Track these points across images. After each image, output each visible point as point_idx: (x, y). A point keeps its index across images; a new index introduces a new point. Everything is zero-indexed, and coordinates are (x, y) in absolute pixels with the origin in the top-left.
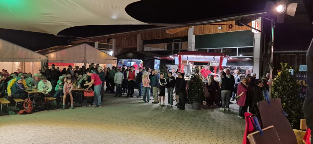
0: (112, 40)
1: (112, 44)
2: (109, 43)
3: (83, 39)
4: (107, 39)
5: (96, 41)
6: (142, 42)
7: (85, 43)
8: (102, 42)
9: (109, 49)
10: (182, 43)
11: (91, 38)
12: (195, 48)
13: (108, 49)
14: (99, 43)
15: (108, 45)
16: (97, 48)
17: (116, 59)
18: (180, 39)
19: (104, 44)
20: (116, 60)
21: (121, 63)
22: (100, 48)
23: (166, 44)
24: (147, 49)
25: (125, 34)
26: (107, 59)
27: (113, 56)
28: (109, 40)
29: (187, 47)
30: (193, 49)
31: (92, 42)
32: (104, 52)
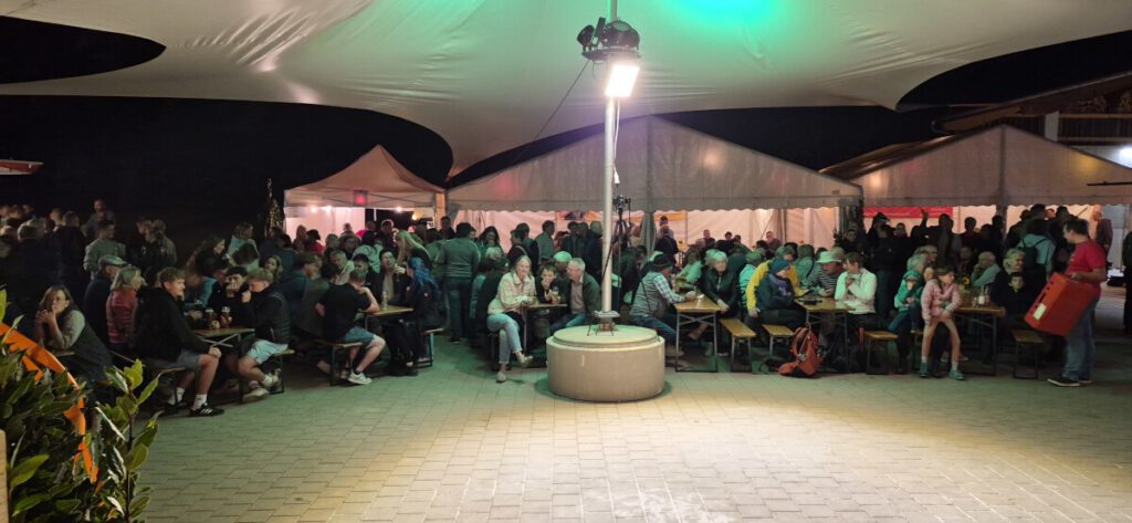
2: (1116, 112)
3: (994, 110)
4: (1106, 97)
5: (1051, 111)
7: (1004, 126)
8: (1079, 112)
9: (1119, 140)
11: (1031, 102)
13: (1108, 139)
14: (1063, 116)
15: (1110, 119)
16: (1055, 138)
19: (1090, 120)
22: (1070, 139)
26: (1105, 184)
28: (1113, 98)
31: (1032, 116)
32: (1091, 152)
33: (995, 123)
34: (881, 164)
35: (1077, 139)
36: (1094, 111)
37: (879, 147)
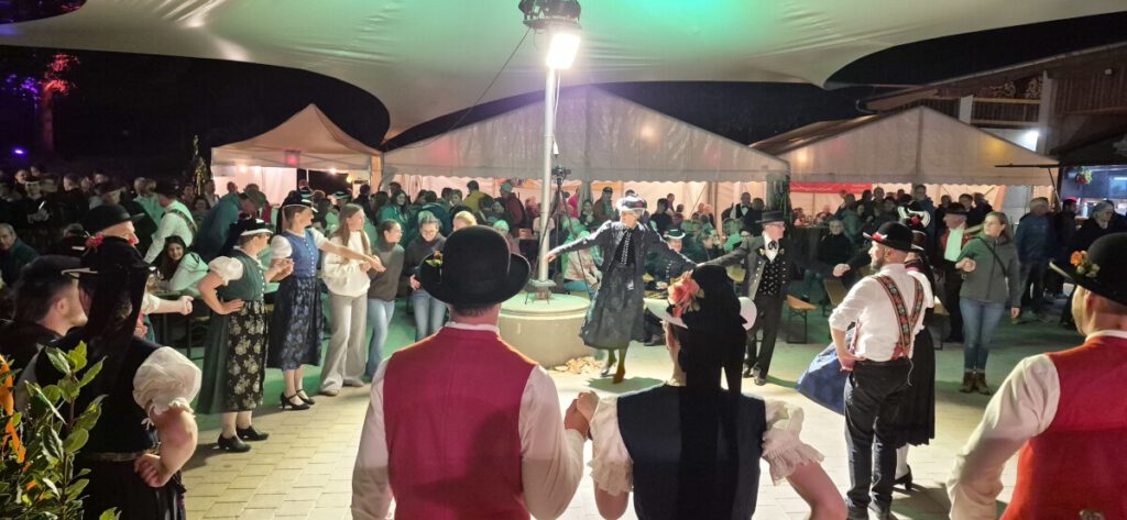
0: (1040, 83)
1: (1038, 98)
2: (1024, 98)
3: (915, 91)
4: (1016, 83)
5: (966, 95)
7: (922, 107)
8: (991, 97)
9: (1024, 123)
11: (949, 85)
13: (1015, 123)
14: (976, 99)
15: (1018, 104)
16: (968, 121)
17: (1056, 163)
19: (999, 104)
20: (1055, 172)
21: (1080, 180)
22: (982, 121)
25: (1109, 50)
26: (1011, 166)
27: (1037, 152)
28: (1022, 85)
31: (949, 98)
32: (999, 135)
33: (914, 105)
34: (807, 140)
35: (988, 122)
36: (1003, 96)
37: (807, 124)
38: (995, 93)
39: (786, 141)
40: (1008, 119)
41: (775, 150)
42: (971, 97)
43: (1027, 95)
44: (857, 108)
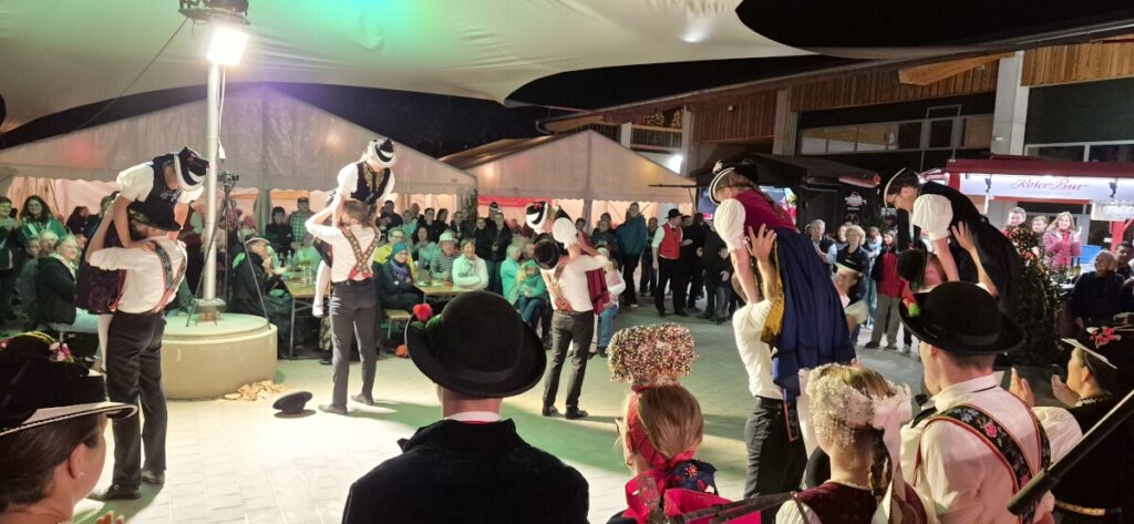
0: (681, 114)
1: (681, 127)
2: (670, 127)
3: (586, 116)
4: (664, 113)
5: (625, 122)
6: (794, 119)
7: (590, 131)
8: (645, 124)
9: (670, 149)
10: (965, 121)
11: (611, 112)
12: (1026, 142)
13: (664, 149)
14: (634, 126)
15: (666, 132)
16: (628, 145)
17: (695, 184)
18: (960, 106)
19: (652, 132)
20: (694, 191)
22: (640, 146)
23: (895, 126)
24: (813, 145)
25: (729, 90)
26: (661, 186)
27: (681, 175)
28: (669, 115)
29: (990, 137)
30: (1017, 147)
31: (611, 124)
32: (653, 159)
33: (585, 128)
34: (494, 156)
35: (643, 147)
36: (655, 125)
37: (493, 141)
38: (649, 122)
39: (474, 156)
40: (658, 144)
41: (462, 165)
42: (630, 124)
43: (673, 125)
44: (537, 128)
